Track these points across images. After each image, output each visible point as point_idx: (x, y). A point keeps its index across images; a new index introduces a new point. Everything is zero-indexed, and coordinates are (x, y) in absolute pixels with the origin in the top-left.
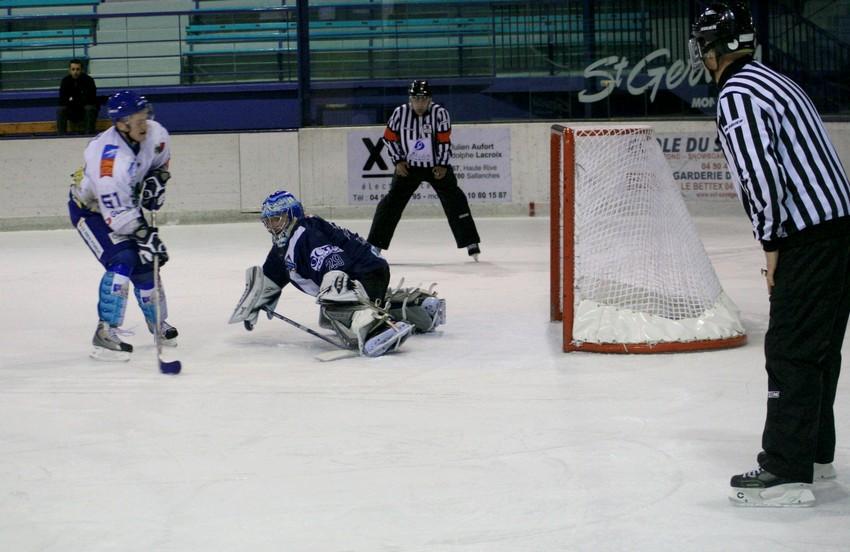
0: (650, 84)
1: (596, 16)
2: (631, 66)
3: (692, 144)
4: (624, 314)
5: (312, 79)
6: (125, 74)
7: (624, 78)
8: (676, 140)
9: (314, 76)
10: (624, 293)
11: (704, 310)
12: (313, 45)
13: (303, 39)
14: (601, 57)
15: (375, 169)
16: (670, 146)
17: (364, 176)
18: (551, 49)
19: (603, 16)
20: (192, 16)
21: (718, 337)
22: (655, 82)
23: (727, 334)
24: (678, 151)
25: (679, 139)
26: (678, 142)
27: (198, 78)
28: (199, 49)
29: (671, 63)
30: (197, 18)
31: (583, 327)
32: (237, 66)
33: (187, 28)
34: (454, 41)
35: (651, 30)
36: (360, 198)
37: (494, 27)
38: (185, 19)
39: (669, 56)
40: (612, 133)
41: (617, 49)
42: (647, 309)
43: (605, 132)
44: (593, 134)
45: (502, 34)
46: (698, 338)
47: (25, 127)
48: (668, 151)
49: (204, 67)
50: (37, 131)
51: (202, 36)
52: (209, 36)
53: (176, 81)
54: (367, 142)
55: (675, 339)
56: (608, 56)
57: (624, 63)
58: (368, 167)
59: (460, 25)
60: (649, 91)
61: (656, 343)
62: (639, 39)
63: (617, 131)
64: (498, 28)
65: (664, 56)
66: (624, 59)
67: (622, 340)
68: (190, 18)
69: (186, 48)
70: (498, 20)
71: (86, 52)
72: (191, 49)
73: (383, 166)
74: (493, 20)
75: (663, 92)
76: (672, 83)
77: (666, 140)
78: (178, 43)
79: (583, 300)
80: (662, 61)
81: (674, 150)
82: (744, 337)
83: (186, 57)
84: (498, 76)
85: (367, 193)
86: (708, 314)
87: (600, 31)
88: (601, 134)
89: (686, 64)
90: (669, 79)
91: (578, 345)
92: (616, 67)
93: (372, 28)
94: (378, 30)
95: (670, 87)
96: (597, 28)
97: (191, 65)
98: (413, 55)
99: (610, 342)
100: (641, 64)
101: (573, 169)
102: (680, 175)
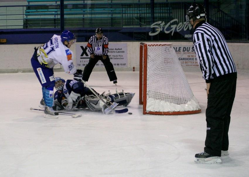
0: (172, 30)
1: (155, 8)
2: (165, 24)
3: (185, 49)
4: (162, 103)
5: (65, 27)
6: (6, 25)
7: (163, 28)
8: (179, 48)
9: (65, 26)
10: (162, 96)
11: (188, 102)
12: (65, 16)
13: (62, 15)
14: (156, 21)
15: (84, 56)
16: (178, 50)
17: (81, 58)
18: (140, 19)
19: (157, 8)
20: (27, 7)
21: (192, 110)
22: (173, 29)
23: (195, 109)
24: (180, 51)
25: (181, 48)
26: (180, 48)
27: (29, 27)
28: (29, 17)
29: (178, 24)
30: (29, 7)
31: (150, 106)
32: (41, 23)
33: (25, 11)
34: (110, 16)
35: (172, 13)
36: (80, 65)
37: (122, 11)
38: (25, 8)
39: (178, 21)
40: (159, 45)
41: (162, 19)
42: (170, 101)
43: (157, 45)
44: (153, 46)
45: (125, 13)
46: (186, 110)
48: (177, 51)
49: (30, 23)
51: (30, 13)
52: (32, 13)
53: (22, 27)
54: (82, 47)
55: (178, 111)
56: (159, 21)
57: (164, 23)
58: (82, 55)
59: (112, 11)
60: (171, 32)
61: (172, 112)
62: (168, 16)
63: (161, 45)
64: (124, 12)
65: (176, 21)
66: (163, 22)
67: (162, 111)
68: (26, 8)
69: (25, 17)
70: (124, 9)
72: (27, 17)
73: (87, 55)
74: (122, 9)
75: (176, 32)
76: (179, 30)
77: (177, 48)
78: (23, 15)
79: (149, 98)
80: (175, 23)
81: (179, 51)
82: (200, 110)
83: (25, 20)
84: (124, 27)
85: (82, 63)
86: (189, 103)
87: (156, 13)
88: (156, 46)
89: (183, 24)
90: (178, 29)
91: (148, 112)
92: (161, 24)
93: (84, 11)
94: (86, 12)
95: (178, 31)
96: (155, 12)
97: (26, 22)
98: (97, 20)
99: (158, 111)
100: (169, 24)
101: (147, 57)
102: (181, 59)
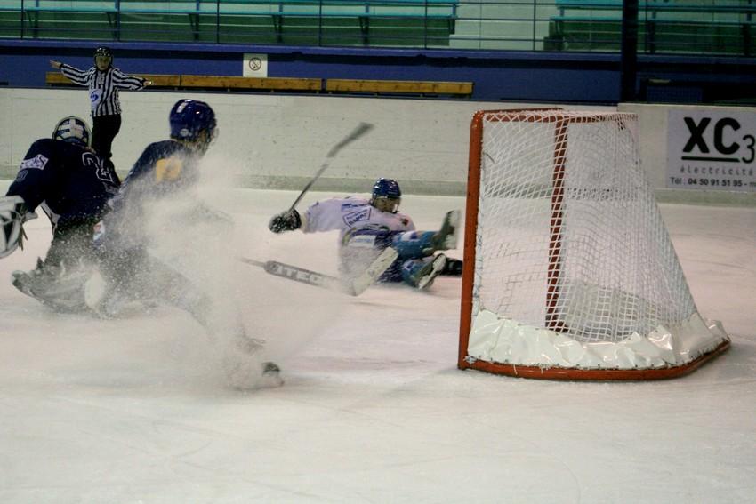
4: (525, 330)
5: (638, 51)
12: (642, 15)
15: (696, 151)
17: (684, 158)
27: (567, 46)
28: (570, 14)
31: (479, 341)
32: (594, 35)
36: (678, 181)
47: (370, 85)
49: (572, 33)
50: (380, 90)
53: (540, 46)
54: (689, 121)
58: (688, 148)
61: (547, 367)
71: (455, 12)
72: (562, 14)
73: (704, 149)
83: (555, 22)
85: (685, 177)
99: (503, 362)
101: (481, 159)
